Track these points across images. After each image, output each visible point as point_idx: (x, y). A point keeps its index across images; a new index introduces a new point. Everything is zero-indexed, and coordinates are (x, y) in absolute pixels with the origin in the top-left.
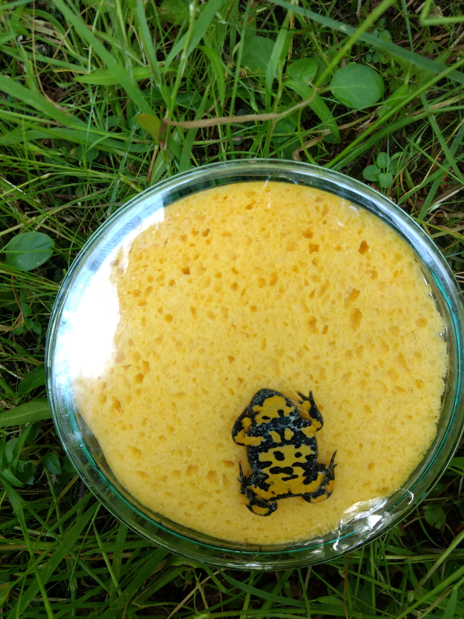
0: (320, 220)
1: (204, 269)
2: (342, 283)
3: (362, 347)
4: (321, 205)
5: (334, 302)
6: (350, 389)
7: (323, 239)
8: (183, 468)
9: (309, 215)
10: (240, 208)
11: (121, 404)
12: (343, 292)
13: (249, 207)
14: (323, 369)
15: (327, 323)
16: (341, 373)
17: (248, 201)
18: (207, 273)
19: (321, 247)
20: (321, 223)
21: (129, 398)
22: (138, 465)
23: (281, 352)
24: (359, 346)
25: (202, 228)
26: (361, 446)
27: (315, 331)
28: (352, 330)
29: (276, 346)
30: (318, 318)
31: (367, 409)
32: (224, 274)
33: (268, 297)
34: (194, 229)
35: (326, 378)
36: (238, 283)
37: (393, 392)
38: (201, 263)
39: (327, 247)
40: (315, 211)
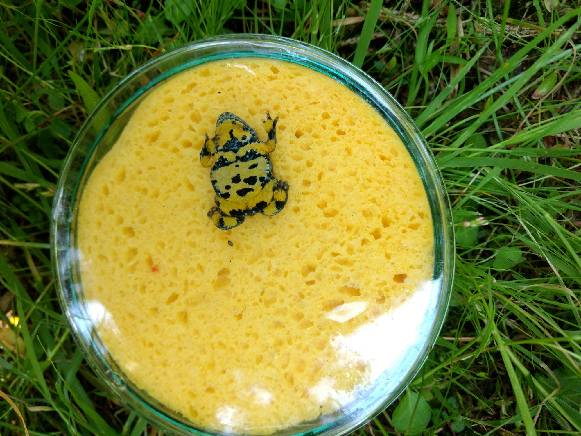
0: (404, 226)
1: (308, 148)
2: (359, 276)
3: (312, 324)
4: (418, 220)
5: (338, 277)
6: (269, 333)
7: (389, 238)
8: (127, 223)
9: (403, 214)
10: (378, 151)
11: (158, 141)
12: (352, 280)
13: (383, 158)
14: (275, 300)
15: (317, 281)
16: (279, 318)
17: (387, 154)
18: (306, 152)
19: (381, 240)
20: (402, 228)
21: (165, 145)
22: (112, 183)
23: (270, 254)
24: (312, 320)
25: (343, 127)
26: (224, 372)
27: (305, 275)
28: (322, 306)
29: (274, 247)
30: (318, 270)
31: (259, 360)
32: (313, 167)
33: (313, 217)
34: (339, 120)
35: (269, 307)
36: (312, 184)
37: (286, 375)
38: (312, 143)
39: (384, 245)
40: (410, 217)
